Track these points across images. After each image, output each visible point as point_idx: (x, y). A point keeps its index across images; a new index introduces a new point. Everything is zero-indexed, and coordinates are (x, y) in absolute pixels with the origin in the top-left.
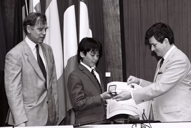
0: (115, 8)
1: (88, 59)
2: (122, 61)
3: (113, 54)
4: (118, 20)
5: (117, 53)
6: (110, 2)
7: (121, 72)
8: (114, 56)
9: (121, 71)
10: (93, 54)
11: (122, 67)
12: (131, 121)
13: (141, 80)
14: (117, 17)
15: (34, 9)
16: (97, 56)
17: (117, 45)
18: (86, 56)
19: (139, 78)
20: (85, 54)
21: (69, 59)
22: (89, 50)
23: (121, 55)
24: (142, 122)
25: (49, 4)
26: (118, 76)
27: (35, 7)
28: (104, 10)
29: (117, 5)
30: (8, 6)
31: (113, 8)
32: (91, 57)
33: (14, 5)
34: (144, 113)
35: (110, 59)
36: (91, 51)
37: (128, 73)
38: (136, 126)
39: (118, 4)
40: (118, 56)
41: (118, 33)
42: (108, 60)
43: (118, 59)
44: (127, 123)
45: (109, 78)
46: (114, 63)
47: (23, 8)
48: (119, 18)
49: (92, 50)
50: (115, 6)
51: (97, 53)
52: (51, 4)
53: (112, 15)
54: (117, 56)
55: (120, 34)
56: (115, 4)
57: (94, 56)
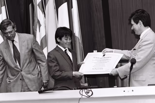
1: (63, 42)
10: (66, 39)
15: (37, 6)
16: (70, 39)
18: (61, 40)
20: (61, 39)
22: (63, 36)
25: (48, 1)
32: (66, 40)
36: (65, 37)
38: (83, 91)
49: (65, 35)
51: (69, 37)
57: (67, 39)
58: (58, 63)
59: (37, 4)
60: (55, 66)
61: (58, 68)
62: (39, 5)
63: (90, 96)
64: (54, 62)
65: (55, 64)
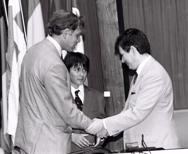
0: (112, 15)
2: (123, 77)
3: (112, 69)
4: (117, 29)
5: (117, 68)
6: (106, 7)
7: (122, 90)
8: (113, 72)
23: (122, 70)
24: (141, 150)
26: (119, 96)
27: (15, 17)
28: (100, 17)
29: (114, 11)
31: (109, 14)
35: (108, 75)
39: (116, 10)
40: (119, 71)
42: (107, 77)
43: (118, 75)
45: (109, 98)
46: (113, 80)
48: (117, 26)
50: (112, 12)
52: (34, 13)
53: (108, 22)
54: (117, 72)
56: (112, 9)
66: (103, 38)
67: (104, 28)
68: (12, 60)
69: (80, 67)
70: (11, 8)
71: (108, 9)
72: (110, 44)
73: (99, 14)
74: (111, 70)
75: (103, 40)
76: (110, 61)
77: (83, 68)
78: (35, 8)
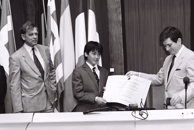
0: (118, 15)
5: (120, 52)
6: (114, 10)
8: (117, 55)
9: (123, 66)
11: (123, 64)
12: (131, 108)
13: (140, 73)
14: (120, 22)
15: (51, 16)
17: (119, 45)
18: (88, 55)
19: (138, 72)
20: (88, 54)
21: (79, 57)
24: (140, 109)
25: (64, 11)
26: (120, 72)
27: (52, 14)
28: (109, 17)
29: (119, 13)
30: (30, 13)
31: (116, 15)
33: (34, 13)
34: (142, 102)
35: (113, 57)
37: (128, 69)
38: (135, 113)
40: (121, 54)
41: (121, 36)
42: (112, 58)
43: (120, 57)
44: (127, 111)
45: (113, 73)
46: (117, 60)
47: (42, 15)
48: (121, 23)
52: (65, 12)
53: (115, 20)
55: (122, 36)
56: (118, 12)
58: (82, 82)
59: (51, 14)
60: (79, 85)
61: (81, 87)
62: (52, 15)
63: (145, 119)
64: (77, 81)
65: (78, 83)
66: (111, 31)
67: (112, 24)
68: (50, 44)
69: (96, 52)
70: (49, 7)
71: (115, 12)
72: (115, 36)
73: (109, 14)
74: (116, 53)
75: (111, 32)
76: (115, 47)
77: (98, 53)
78: (65, 8)
